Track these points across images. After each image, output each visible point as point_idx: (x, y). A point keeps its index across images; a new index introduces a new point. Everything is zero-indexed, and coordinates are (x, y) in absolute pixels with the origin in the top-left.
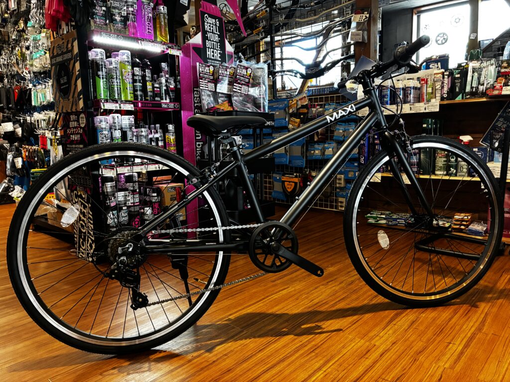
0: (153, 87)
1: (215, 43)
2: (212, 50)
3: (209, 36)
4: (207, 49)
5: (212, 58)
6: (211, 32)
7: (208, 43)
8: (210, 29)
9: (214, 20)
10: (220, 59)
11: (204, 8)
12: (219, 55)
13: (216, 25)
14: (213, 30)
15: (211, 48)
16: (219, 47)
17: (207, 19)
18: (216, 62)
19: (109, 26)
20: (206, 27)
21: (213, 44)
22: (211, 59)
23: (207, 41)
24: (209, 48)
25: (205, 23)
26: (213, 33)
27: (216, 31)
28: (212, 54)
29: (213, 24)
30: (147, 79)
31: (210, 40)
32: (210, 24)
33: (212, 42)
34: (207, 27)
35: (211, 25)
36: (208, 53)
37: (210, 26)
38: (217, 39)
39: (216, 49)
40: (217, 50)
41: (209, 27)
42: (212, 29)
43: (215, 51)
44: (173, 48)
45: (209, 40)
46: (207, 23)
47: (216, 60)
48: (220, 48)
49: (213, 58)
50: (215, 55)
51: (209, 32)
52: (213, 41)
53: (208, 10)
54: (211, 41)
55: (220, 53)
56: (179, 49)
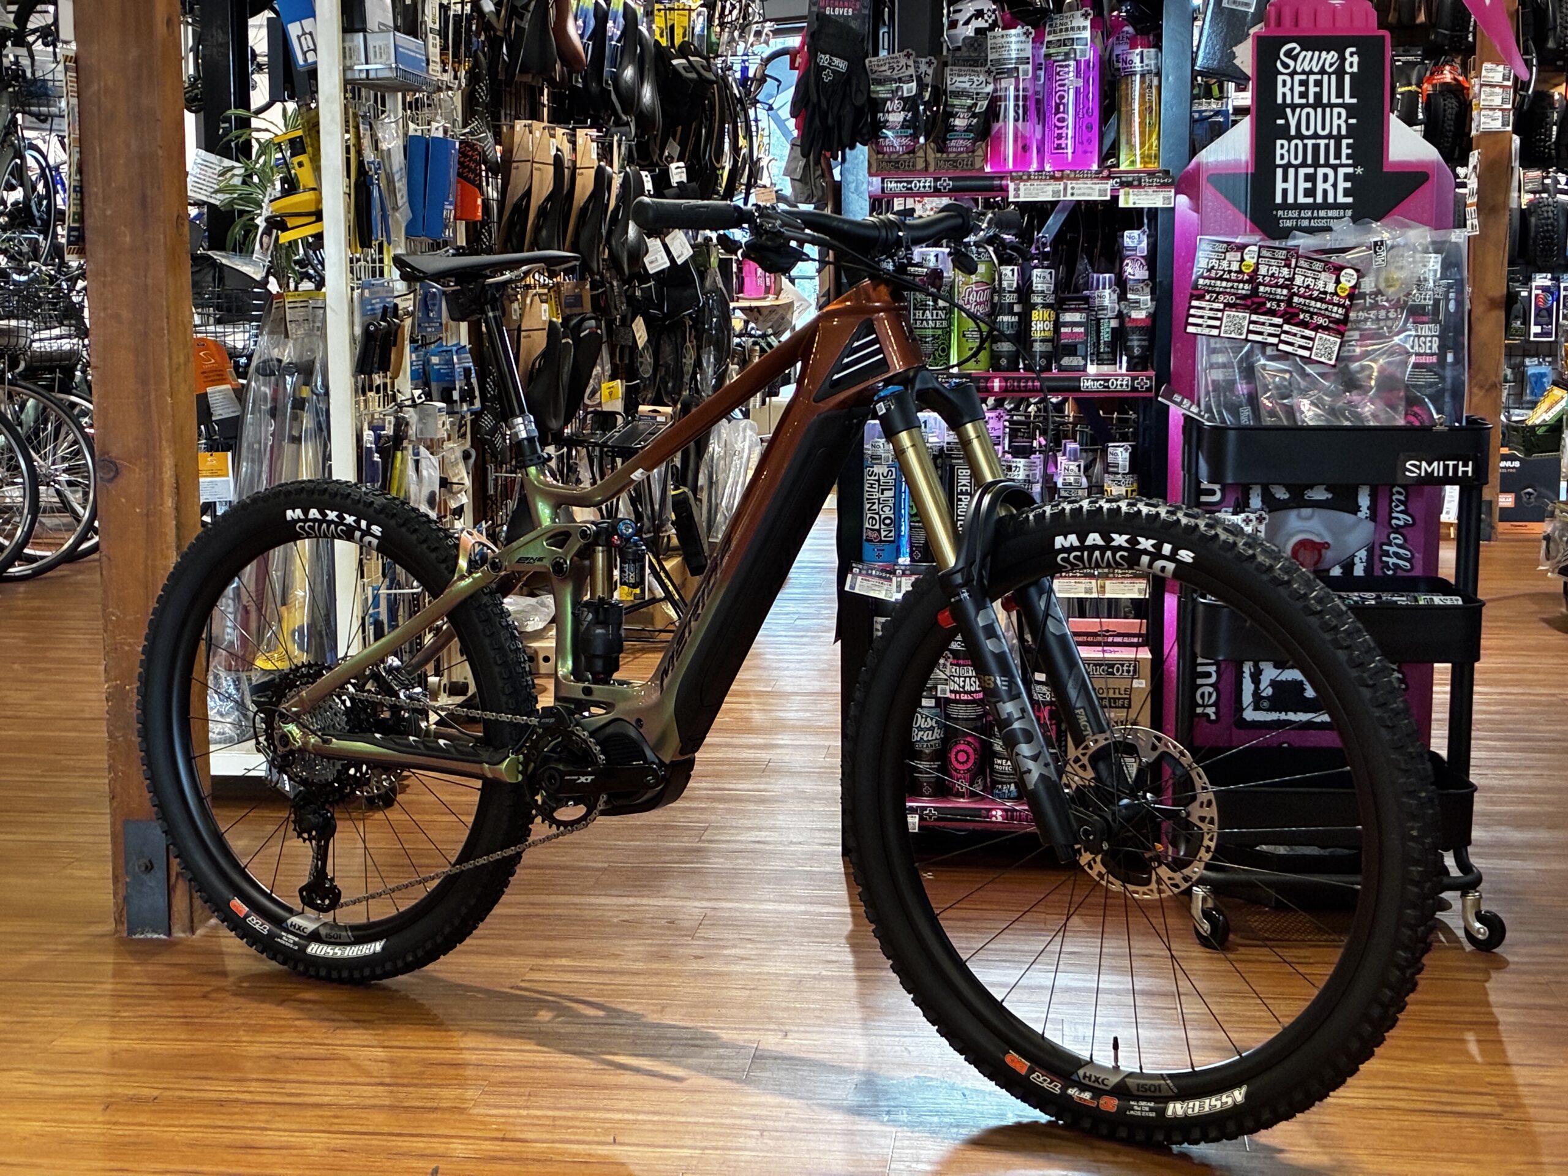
0: (1057, 325)
1: (1323, 142)
2: (1302, 171)
3: (1293, 123)
4: (1279, 172)
5: (1302, 200)
6: (1302, 106)
7: (1283, 150)
8: (1304, 95)
9: (1331, 57)
10: (1350, 200)
11: (1279, 23)
12: (1342, 185)
13: (1340, 72)
14: (1318, 96)
15: (1304, 164)
16: (1345, 151)
17: (1295, 59)
18: (1322, 213)
19: (921, 153)
20: (1280, 90)
21: (1316, 147)
22: (1297, 206)
23: (1279, 142)
24: (1289, 165)
25: (1280, 78)
26: (1318, 103)
27: (1340, 94)
28: (1303, 185)
29: (1323, 71)
30: (1036, 299)
31: (1300, 136)
32: (1311, 72)
33: (1310, 143)
34: (1285, 89)
35: (1312, 78)
36: (1280, 186)
37: (1304, 83)
38: (1339, 121)
39: (1327, 164)
40: (1335, 168)
41: (1298, 89)
42: (1313, 90)
43: (1321, 171)
44: (1139, 186)
45: (1290, 139)
46: (1292, 75)
47: (1325, 205)
48: (1348, 157)
49: (1310, 200)
50: (1320, 186)
51: (1294, 107)
52: (1315, 136)
53: (1305, 22)
54: (1302, 137)
55: (1347, 177)
56: (1164, 185)
